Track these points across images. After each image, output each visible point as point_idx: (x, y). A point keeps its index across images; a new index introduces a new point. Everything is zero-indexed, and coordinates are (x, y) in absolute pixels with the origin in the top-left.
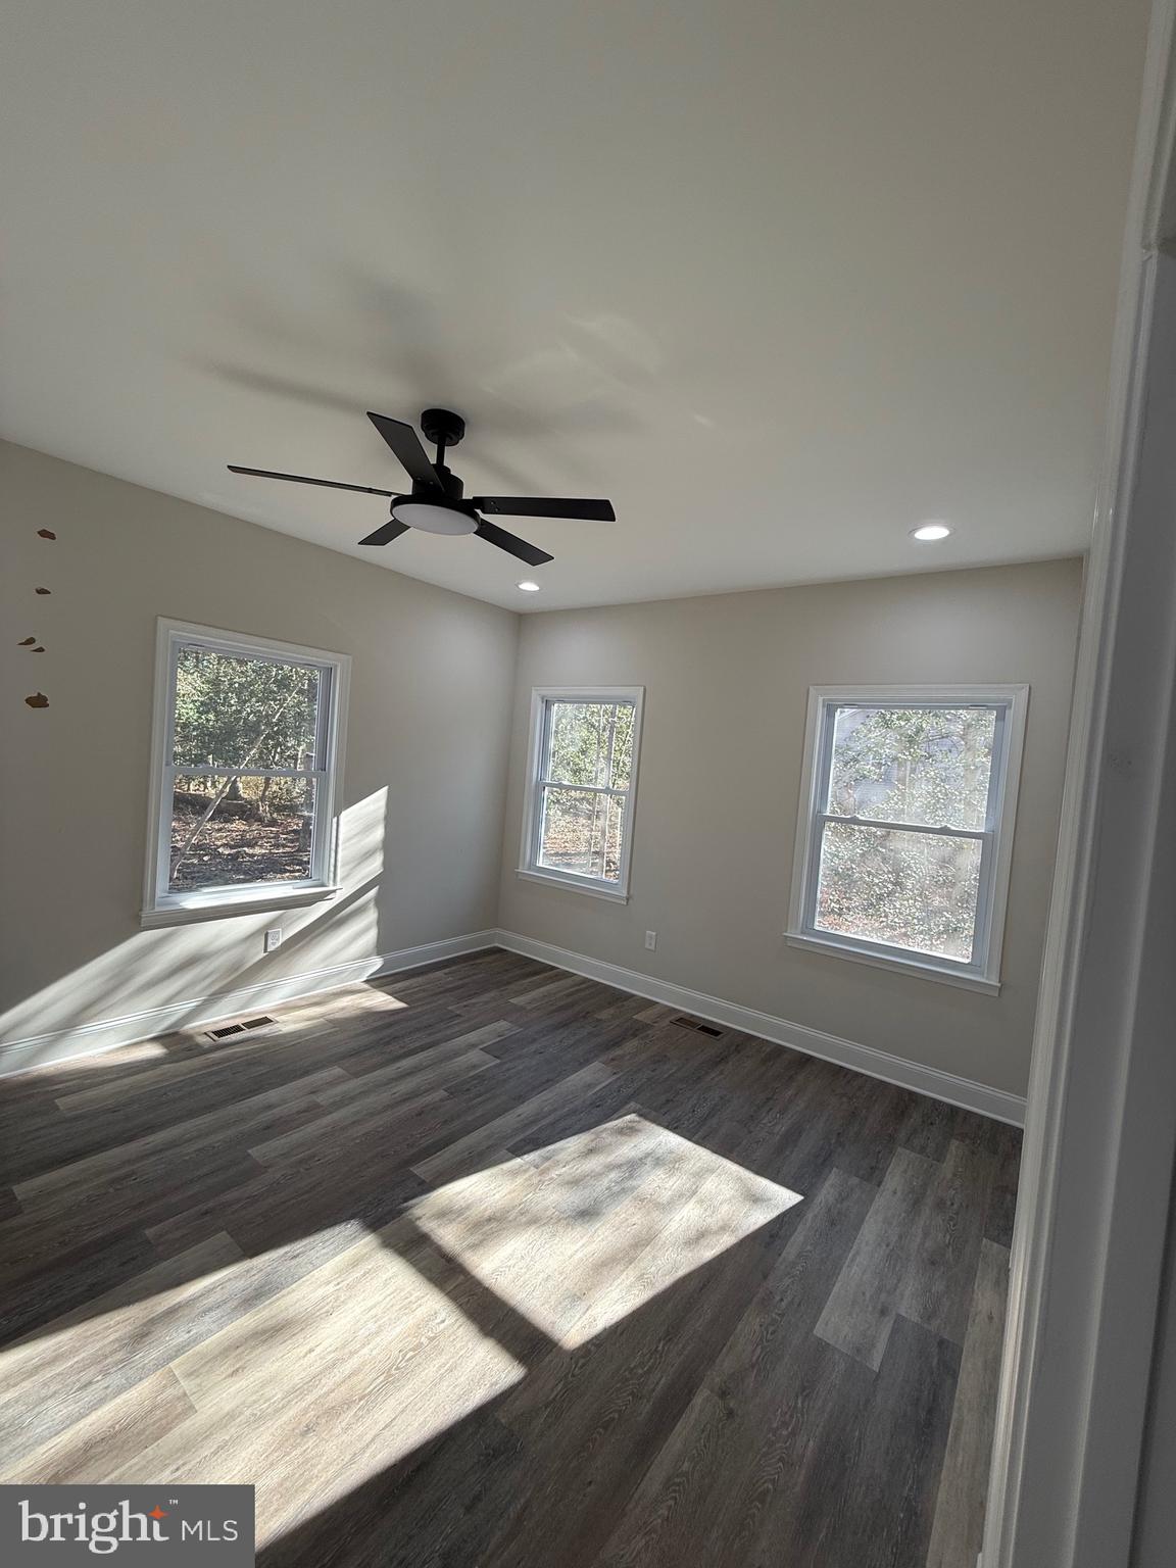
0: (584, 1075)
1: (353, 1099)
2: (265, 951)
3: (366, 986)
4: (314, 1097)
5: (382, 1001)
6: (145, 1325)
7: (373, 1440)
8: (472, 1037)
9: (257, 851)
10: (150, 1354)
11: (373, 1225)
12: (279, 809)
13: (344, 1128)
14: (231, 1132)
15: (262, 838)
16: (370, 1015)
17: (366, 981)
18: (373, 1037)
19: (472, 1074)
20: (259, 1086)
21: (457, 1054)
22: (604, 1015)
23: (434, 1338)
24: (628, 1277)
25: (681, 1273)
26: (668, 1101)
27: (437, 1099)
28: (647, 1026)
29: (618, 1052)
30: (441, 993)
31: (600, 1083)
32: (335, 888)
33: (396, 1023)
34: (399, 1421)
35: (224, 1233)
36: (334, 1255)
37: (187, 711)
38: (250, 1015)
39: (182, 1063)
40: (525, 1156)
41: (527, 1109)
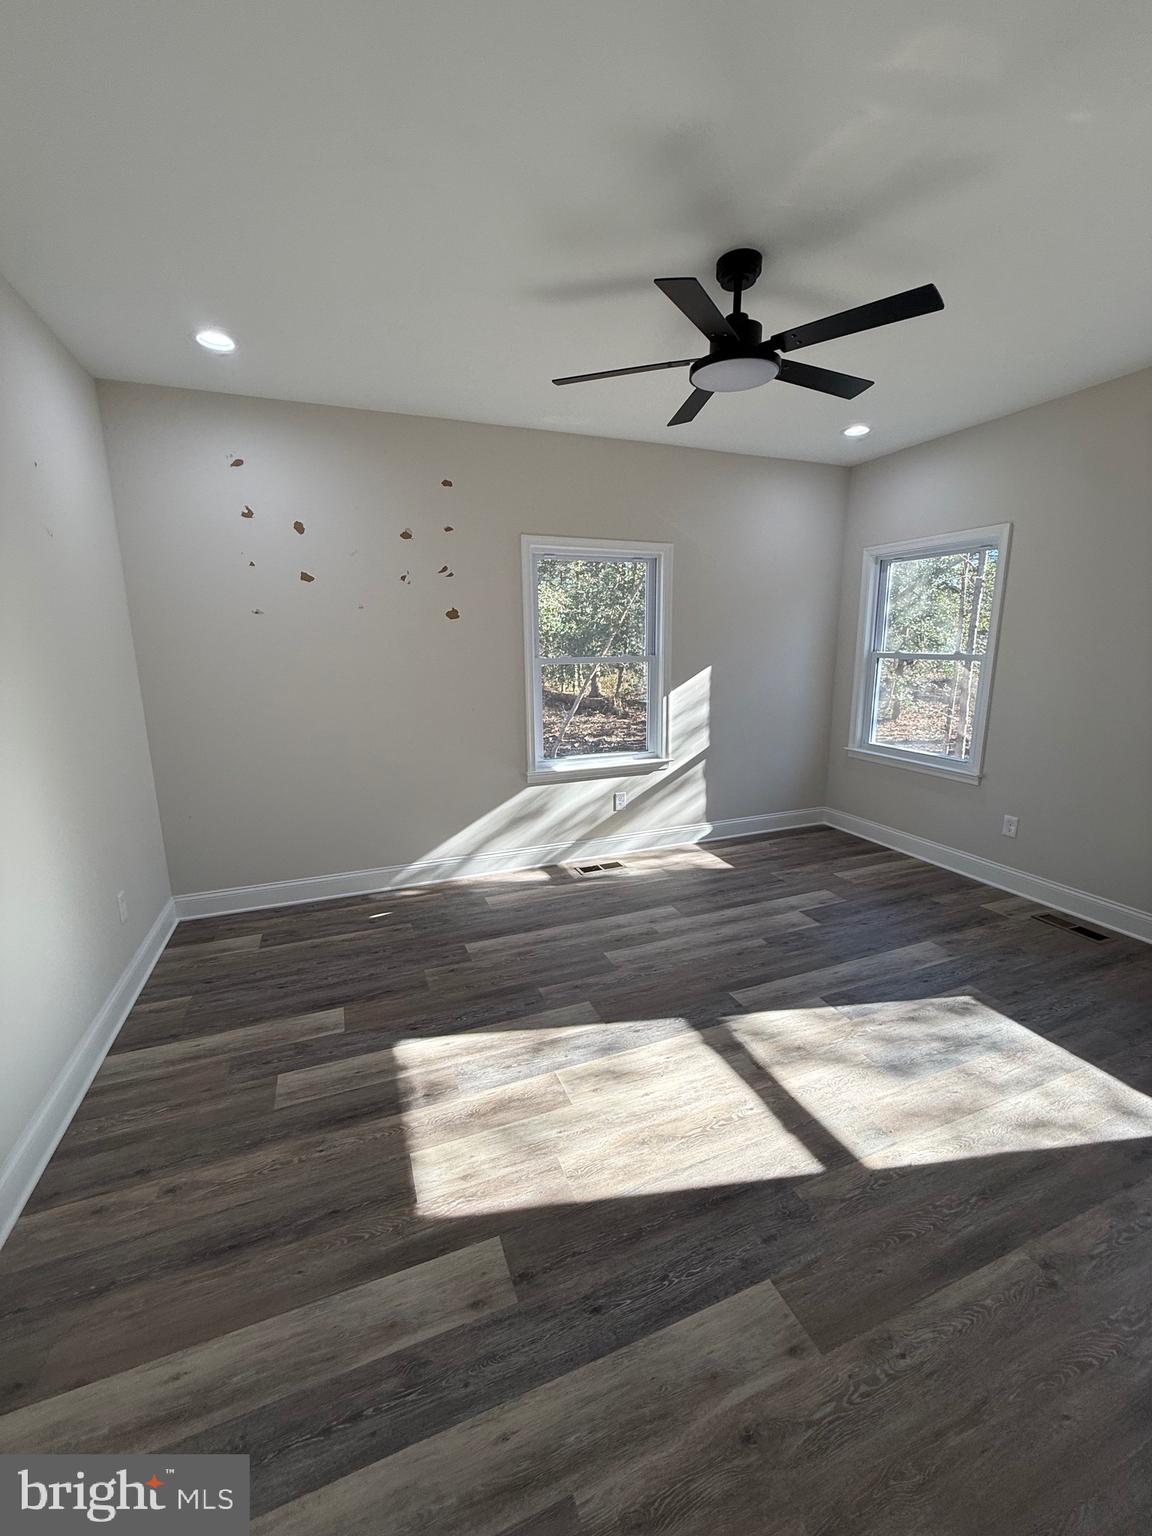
0: (914, 951)
1: (683, 932)
2: (615, 810)
3: (697, 848)
4: (653, 925)
5: (711, 861)
6: (540, 1044)
7: (691, 1167)
8: (793, 900)
9: (614, 739)
10: (543, 1062)
11: (696, 1026)
12: (630, 704)
13: (675, 952)
14: (593, 938)
15: (617, 729)
16: (699, 871)
17: (698, 844)
18: (704, 888)
19: (791, 930)
20: (613, 911)
21: (777, 912)
22: (943, 899)
23: (742, 1118)
24: (943, 1133)
25: (1007, 1149)
26: (1016, 993)
27: (757, 945)
28: (996, 917)
29: (956, 936)
30: (764, 860)
31: (931, 961)
32: (666, 760)
33: (724, 879)
34: (711, 1162)
35: (588, 1002)
36: (665, 1038)
37: (555, 623)
38: (606, 859)
39: (561, 886)
40: (839, 1007)
41: (844, 969)
